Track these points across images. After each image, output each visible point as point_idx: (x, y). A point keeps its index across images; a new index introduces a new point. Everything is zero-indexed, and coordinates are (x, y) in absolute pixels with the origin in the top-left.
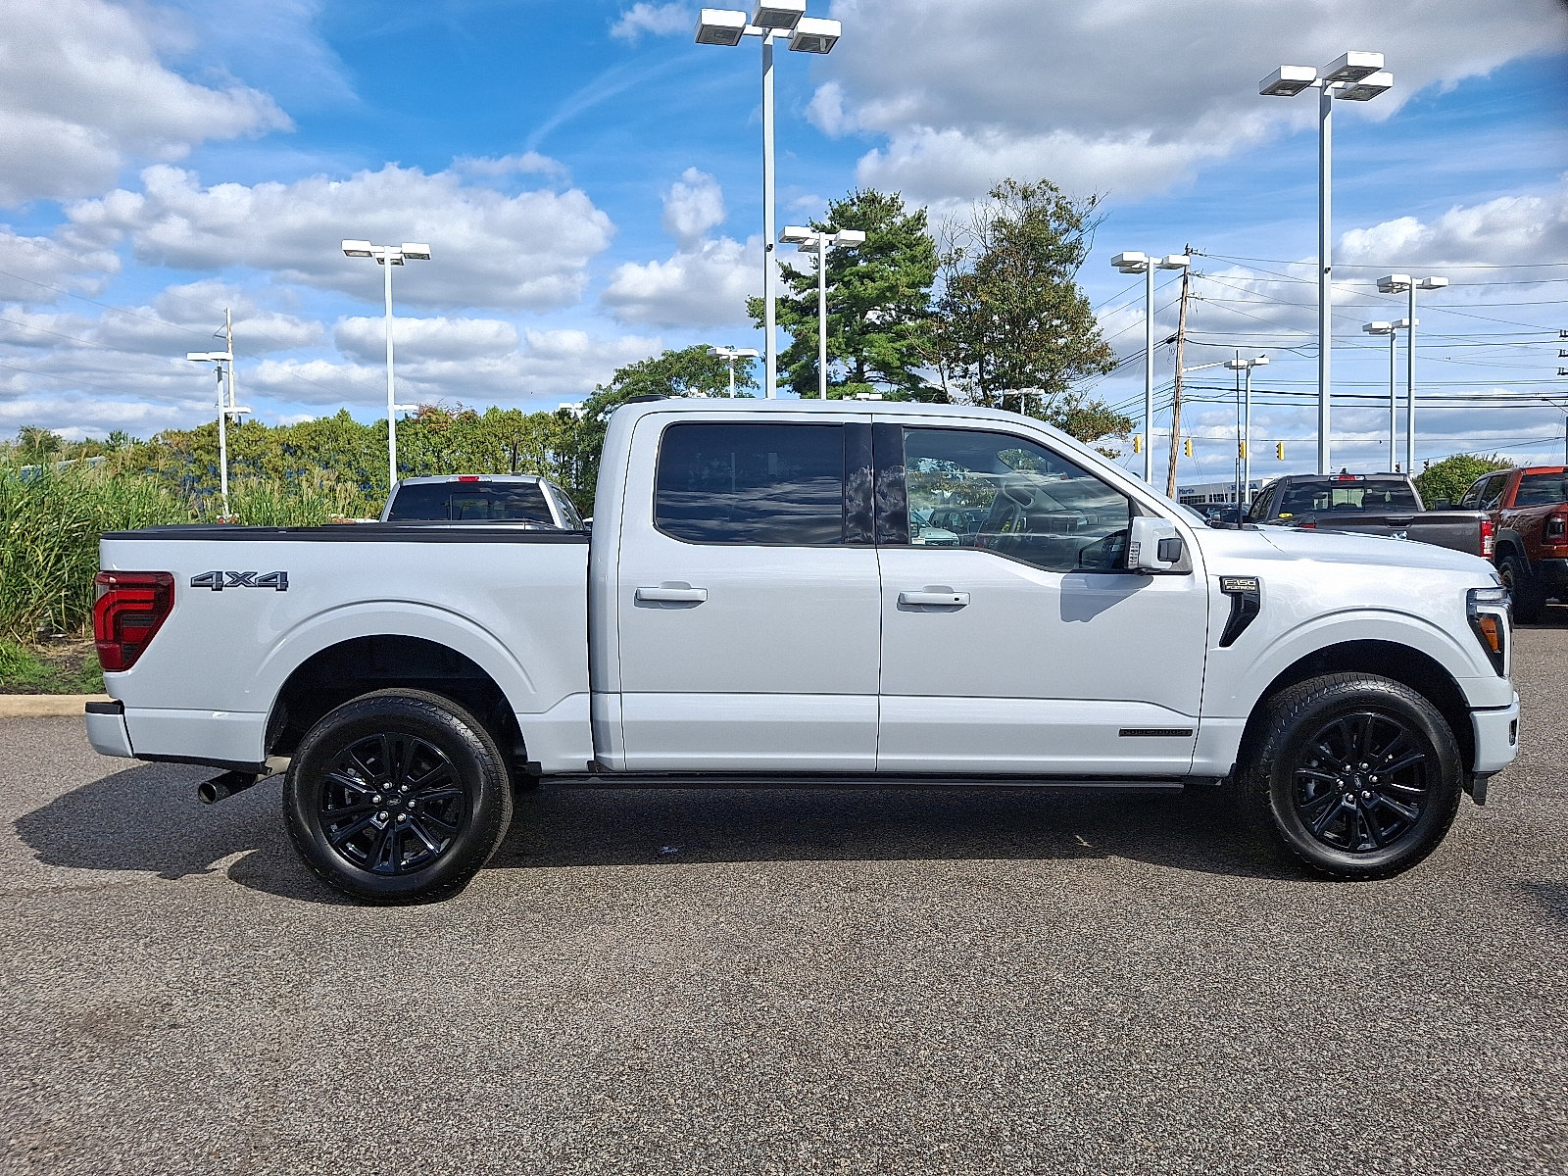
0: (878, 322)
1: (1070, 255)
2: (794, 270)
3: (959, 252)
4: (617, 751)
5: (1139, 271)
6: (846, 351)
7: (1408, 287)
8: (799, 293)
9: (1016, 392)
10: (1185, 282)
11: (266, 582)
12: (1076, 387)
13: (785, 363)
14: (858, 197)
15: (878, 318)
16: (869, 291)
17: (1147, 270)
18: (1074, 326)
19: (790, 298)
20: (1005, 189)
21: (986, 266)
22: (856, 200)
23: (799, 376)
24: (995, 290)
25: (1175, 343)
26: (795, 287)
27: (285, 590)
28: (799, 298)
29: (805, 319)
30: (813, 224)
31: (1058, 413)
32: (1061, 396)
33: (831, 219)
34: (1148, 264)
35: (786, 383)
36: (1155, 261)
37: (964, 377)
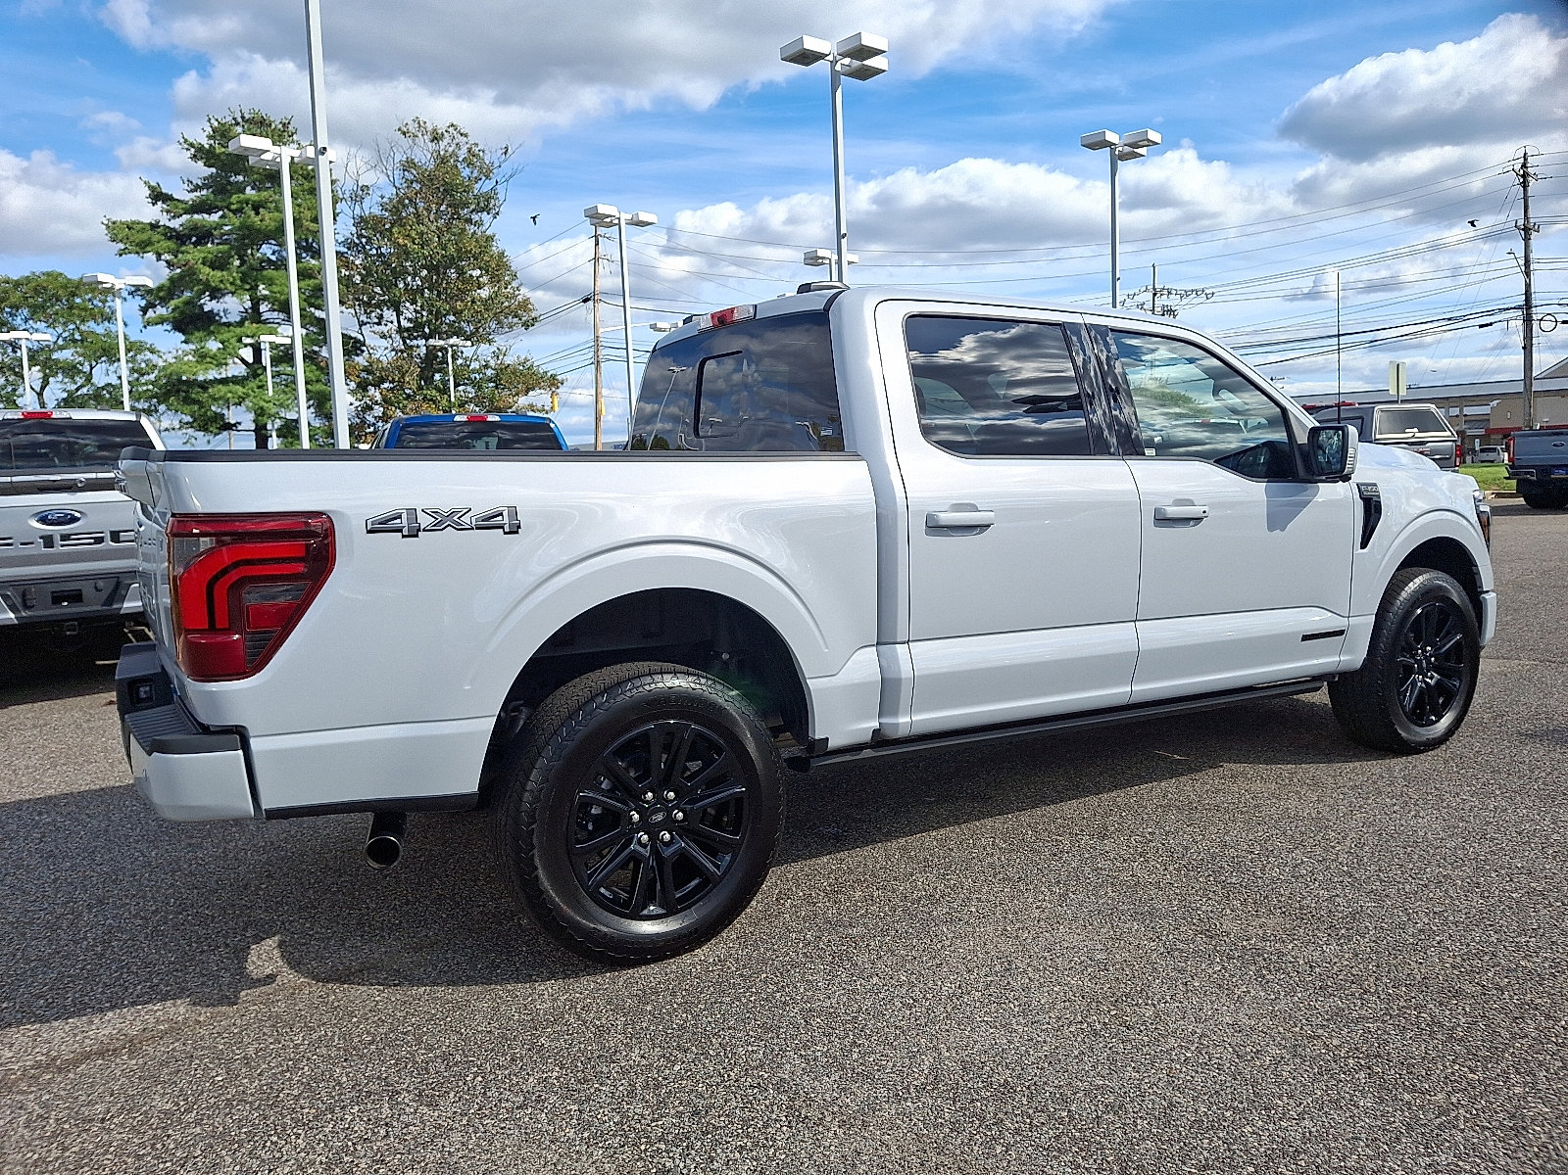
0: (273, 258)
1: (486, 204)
2: (164, 191)
3: (364, 188)
4: (904, 714)
5: (610, 225)
6: (241, 288)
7: (827, 262)
8: (174, 217)
9: (441, 343)
10: (597, 244)
11: (488, 522)
12: (500, 341)
13: (161, 298)
14: (243, 117)
15: (273, 253)
16: (267, 221)
17: (619, 224)
18: (495, 279)
19: (161, 223)
20: (413, 127)
21: (396, 208)
22: (240, 120)
23: (182, 313)
24: (413, 234)
25: (591, 303)
26: (168, 212)
27: (517, 532)
28: (175, 224)
29: (183, 248)
30: (186, 141)
31: (486, 366)
32: (484, 347)
33: (210, 137)
34: (619, 219)
35: (166, 321)
36: (625, 217)
37: (379, 324)
